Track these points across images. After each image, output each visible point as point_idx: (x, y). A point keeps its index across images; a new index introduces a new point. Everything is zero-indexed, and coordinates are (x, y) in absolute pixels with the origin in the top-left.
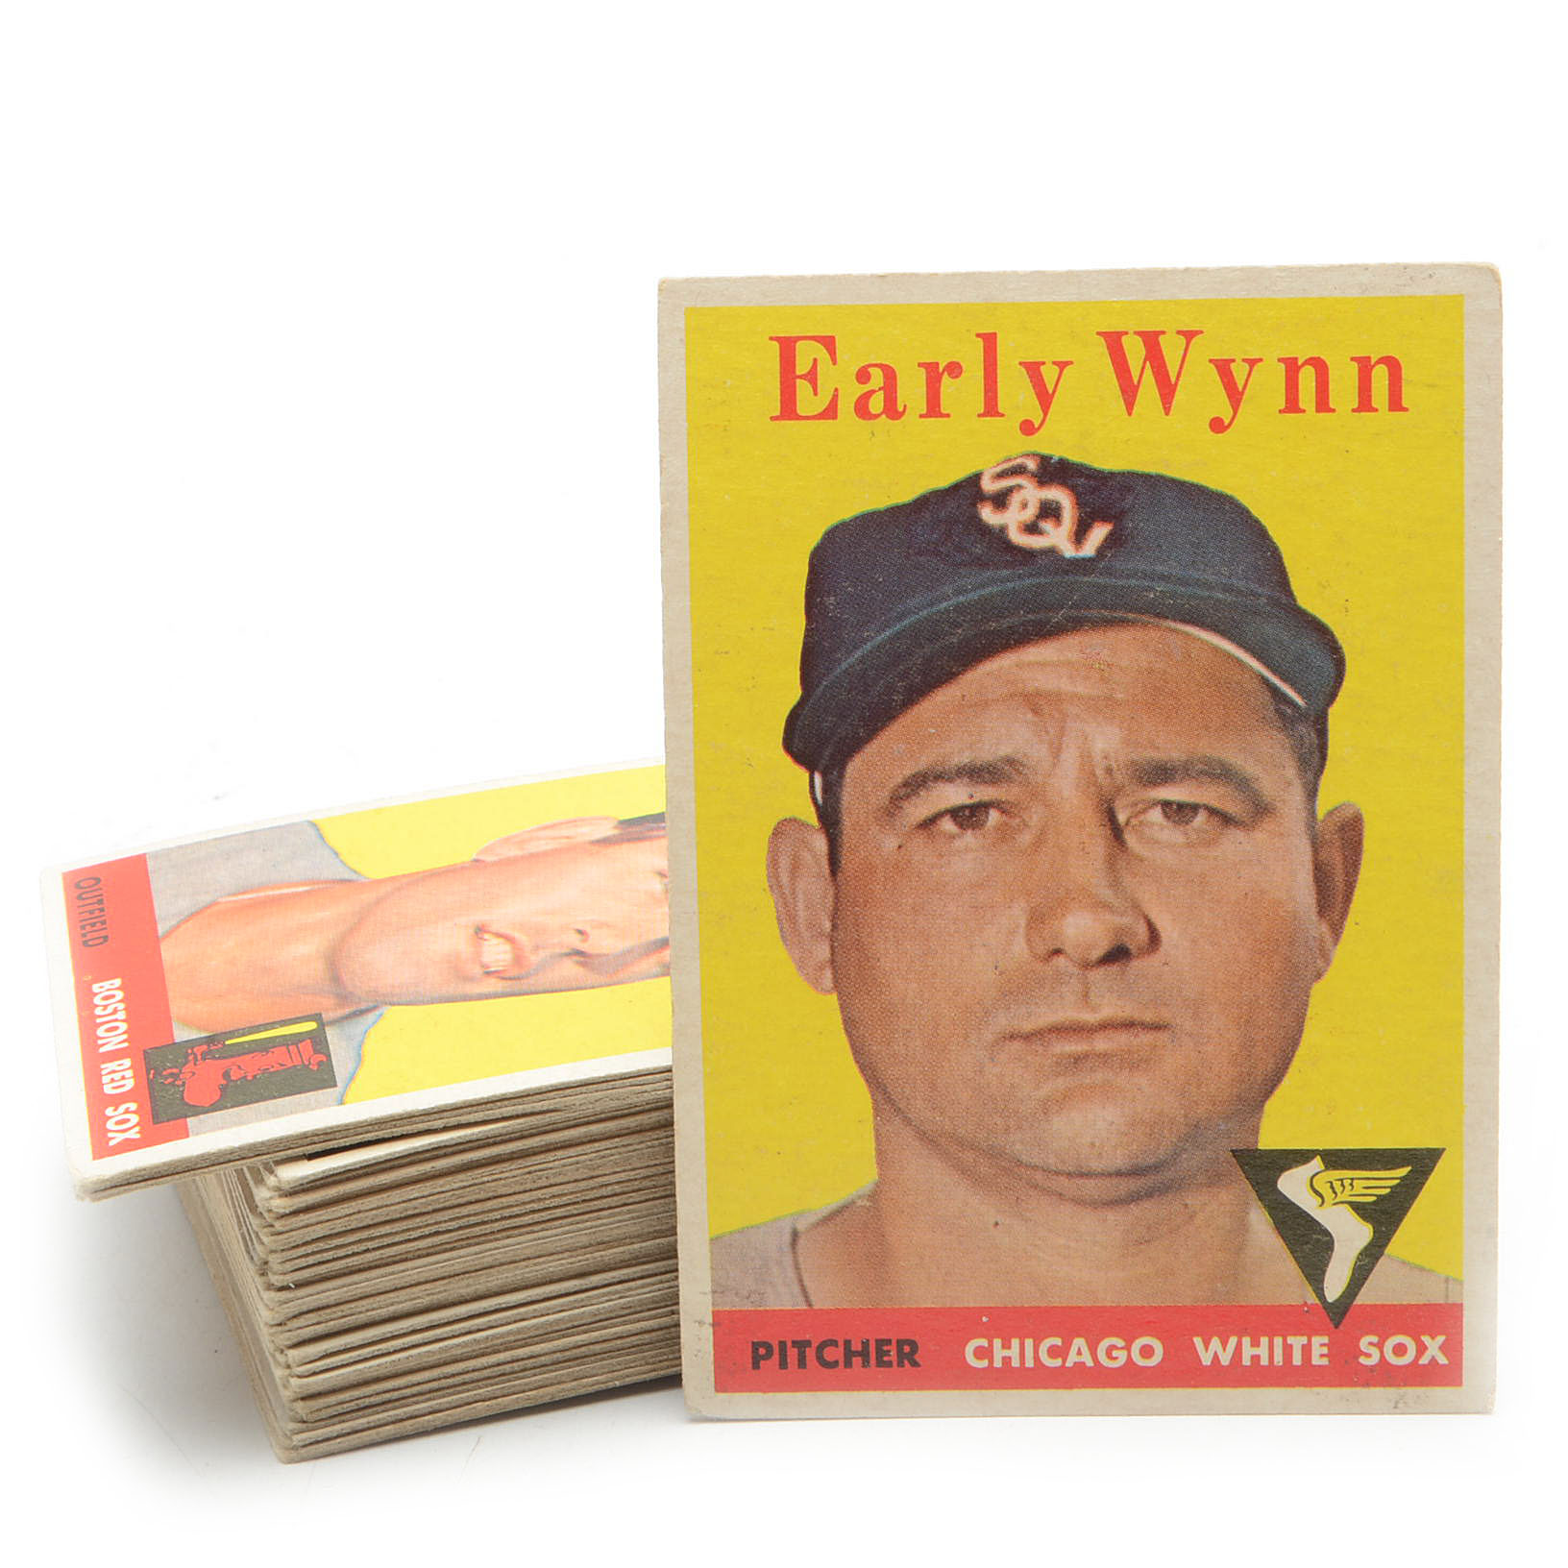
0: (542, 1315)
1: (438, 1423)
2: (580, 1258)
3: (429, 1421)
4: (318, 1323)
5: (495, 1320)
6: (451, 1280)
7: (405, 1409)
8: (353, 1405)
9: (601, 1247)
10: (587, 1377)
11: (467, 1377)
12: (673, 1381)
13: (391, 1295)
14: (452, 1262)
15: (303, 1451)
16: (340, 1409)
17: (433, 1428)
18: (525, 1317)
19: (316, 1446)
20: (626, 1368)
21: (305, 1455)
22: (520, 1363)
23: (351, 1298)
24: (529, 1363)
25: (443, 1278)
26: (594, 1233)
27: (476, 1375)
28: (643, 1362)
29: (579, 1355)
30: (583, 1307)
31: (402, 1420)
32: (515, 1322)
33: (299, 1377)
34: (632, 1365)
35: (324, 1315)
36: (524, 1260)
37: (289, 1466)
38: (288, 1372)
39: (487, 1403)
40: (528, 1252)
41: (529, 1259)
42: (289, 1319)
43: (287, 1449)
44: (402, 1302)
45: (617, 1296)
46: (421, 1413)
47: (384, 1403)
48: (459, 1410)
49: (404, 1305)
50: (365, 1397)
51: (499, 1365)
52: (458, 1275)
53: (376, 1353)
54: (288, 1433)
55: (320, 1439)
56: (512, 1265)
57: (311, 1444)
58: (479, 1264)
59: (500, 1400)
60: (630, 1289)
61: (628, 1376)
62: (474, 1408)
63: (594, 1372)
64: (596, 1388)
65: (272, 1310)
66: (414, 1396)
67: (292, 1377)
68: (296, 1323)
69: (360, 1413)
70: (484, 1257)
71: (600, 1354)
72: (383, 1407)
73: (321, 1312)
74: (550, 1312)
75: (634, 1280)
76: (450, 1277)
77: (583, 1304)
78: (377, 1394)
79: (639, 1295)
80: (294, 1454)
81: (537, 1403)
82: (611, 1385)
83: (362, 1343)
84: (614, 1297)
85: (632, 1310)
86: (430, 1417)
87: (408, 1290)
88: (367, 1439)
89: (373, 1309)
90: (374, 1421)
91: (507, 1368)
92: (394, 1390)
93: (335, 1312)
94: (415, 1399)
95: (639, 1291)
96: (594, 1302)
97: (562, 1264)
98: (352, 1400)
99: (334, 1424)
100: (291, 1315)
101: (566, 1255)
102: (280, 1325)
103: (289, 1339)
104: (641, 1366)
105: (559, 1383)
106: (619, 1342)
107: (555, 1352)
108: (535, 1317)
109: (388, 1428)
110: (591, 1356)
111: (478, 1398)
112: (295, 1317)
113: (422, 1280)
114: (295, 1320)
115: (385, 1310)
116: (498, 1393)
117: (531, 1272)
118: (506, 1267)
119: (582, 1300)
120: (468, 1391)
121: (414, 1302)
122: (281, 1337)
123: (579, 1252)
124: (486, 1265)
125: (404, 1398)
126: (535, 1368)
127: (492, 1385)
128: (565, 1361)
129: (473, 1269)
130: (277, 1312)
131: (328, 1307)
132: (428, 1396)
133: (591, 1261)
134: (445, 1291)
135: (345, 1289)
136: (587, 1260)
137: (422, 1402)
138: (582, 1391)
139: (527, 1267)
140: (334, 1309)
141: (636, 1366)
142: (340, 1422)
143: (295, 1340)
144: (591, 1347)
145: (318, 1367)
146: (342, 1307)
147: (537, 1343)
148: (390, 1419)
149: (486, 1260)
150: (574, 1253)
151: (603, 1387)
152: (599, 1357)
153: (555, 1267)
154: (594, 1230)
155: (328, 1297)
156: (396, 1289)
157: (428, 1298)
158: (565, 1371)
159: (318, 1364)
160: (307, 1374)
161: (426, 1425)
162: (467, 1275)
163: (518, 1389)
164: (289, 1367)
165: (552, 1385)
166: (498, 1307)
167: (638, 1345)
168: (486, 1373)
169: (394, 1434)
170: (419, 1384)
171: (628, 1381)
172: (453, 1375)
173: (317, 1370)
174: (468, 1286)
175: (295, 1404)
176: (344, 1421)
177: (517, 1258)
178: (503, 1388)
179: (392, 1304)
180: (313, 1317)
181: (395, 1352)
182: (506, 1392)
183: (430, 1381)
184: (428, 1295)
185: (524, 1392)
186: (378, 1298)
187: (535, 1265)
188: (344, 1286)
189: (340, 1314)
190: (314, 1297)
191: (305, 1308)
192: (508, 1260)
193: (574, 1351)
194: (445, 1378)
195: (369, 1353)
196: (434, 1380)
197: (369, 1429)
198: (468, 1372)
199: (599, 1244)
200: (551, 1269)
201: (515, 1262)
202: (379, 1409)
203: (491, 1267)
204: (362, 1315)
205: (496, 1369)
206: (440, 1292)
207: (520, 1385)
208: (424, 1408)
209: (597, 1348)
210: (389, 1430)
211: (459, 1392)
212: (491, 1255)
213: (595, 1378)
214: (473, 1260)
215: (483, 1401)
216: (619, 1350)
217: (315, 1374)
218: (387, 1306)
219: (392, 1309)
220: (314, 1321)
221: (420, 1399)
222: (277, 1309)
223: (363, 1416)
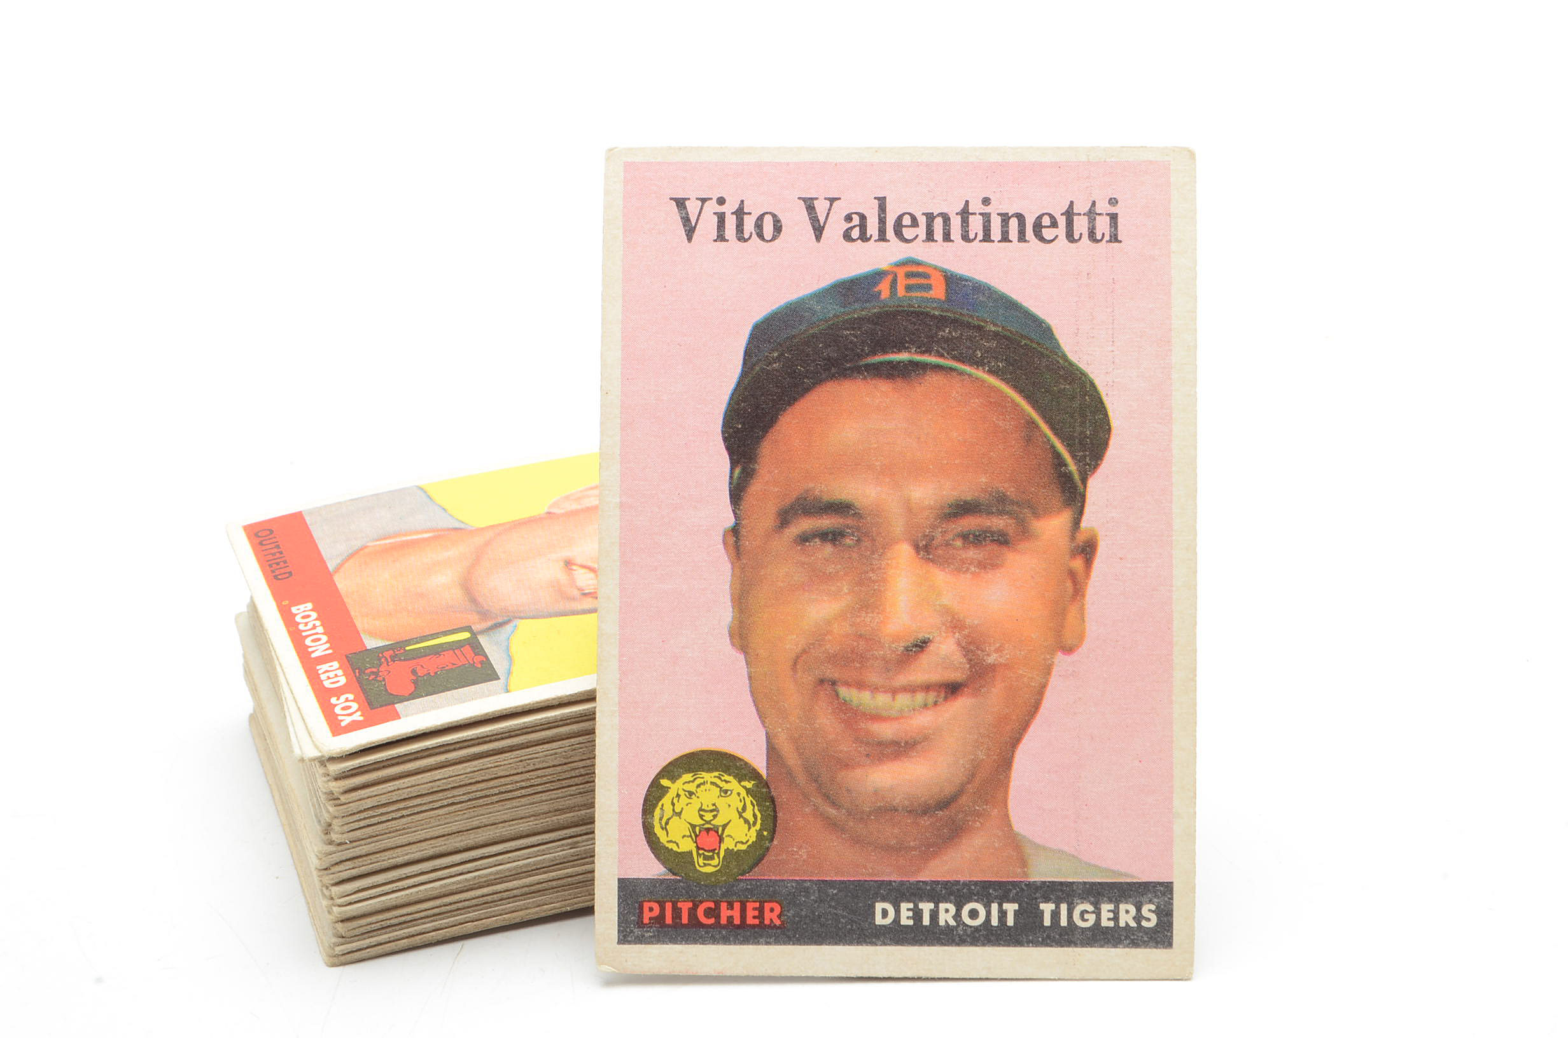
0: (514, 861)
1: (440, 938)
2: (542, 821)
3: (433, 937)
4: (353, 868)
5: (481, 865)
6: (449, 837)
7: (416, 928)
8: (378, 925)
9: (557, 813)
10: (547, 904)
11: (460, 905)
13: (406, 848)
14: (451, 825)
15: (342, 958)
16: (369, 928)
17: (436, 941)
18: (502, 862)
19: (352, 955)
20: (574, 898)
21: (344, 961)
22: (498, 895)
23: (378, 850)
24: (505, 895)
25: (444, 836)
26: (553, 803)
27: (467, 904)
28: (587, 893)
29: (541, 889)
30: (544, 855)
31: (413, 936)
32: (495, 866)
33: (339, 906)
34: (580, 895)
35: (357, 862)
36: (502, 822)
37: (333, 969)
38: (331, 902)
39: (475, 923)
40: (505, 817)
41: (506, 822)
42: (332, 865)
43: (330, 956)
44: (413, 853)
45: (569, 847)
46: (427, 930)
47: (400, 924)
48: (455, 928)
49: (415, 855)
50: (387, 919)
51: (483, 896)
52: (454, 833)
53: (395, 889)
54: (332, 945)
55: (354, 950)
56: (493, 827)
57: (349, 953)
58: (470, 825)
59: (484, 920)
60: (578, 842)
61: (576, 904)
62: (465, 927)
63: (552, 901)
64: (553, 912)
65: (321, 859)
66: (422, 918)
67: (335, 906)
68: (337, 868)
69: (384, 931)
70: (473, 821)
71: (556, 888)
72: (399, 927)
73: (356, 861)
74: (520, 859)
75: (580, 835)
76: (449, 835)
77: (544, 853)
78: (394, 917)
79: (584, 846)
80: (336, 960)
81: (511, 923)
82: (564, 910)
83: (384, 882)
84: (566, 848)
85: (579, 857)
86: (432, 934)
87: (418, 844)
88: (388, 949)
89: (393, 858)
90: (393, 937)
91: (489, 898)
92: (406, 915)
93: (366, 861)
94: (423, 921)
95: (584, 844)
96: (551, 851)
97: (529, 826)
98: (378, 922)
99: (365, 939)
101: (532, 819)
102: (326, 869)
103: (332, 879)
104: (585, 896)
105: (526, 909)
106: (569, 879)
107: (523, 887)
108: (509, 863)
109: (403, 941)
110: (550, 889)
111: (467, 920)
112: (337, 864)
114: (337, 866)
115: (401, 858)
116: (483, 916)
117: (507, 831)
118: (489, 827)
119: (544, 850)
121: (422, 852)
122: (327, 878)
123: (542, 816)
124: (474, 826)
125: (415, 920)
126: (509, 898)
127: (478, 910)
128: (531, 893)
129: (464, 829)
130: (324, 861)
131: (360, 857)
132: (432, 918)
133: (550, 823)
134: (445, 844)
135: (373, 844)
136: (547, 822)
137: (428, 923)
138: (543, 915)
139: (504, 827)
140: (365, 859)
141: (582, 896)
142: (369, 938)
143: (337, 880)
144: (550, 883)
145: (353, 899)
146: (371, 857)
147: (510, 881)
148: (402, 935)
149: (475, 823)
150: (538, 818)
151: (558, 911)
152: (555, 890)
153: (525, 827)
154: (552, 801)
155: (360, 850)
156: (410, 844)
157: (432, 850)
158: (531, 900)
159: (353, 897)
160: (345, 904)
161: (430, 939)
162: (461, 834)
163: (497, 913)
164: (332, 899)
165: (521, 910)
166: (482, 855)
167: (583, 882)
168: (474, 902)
169: (408, 946)
170: (426, 910)
171: (576, 907)
172: (451, 904)
173: (353, 902)
174: (461, 841)
175: (337, 924)
176: (372, 937)
177: (497, 821)
178: (487, 912)
179: (407, 855)
180: (349, 864)
181: (409, 888)
182: (488, 915)
183: (433, 908)
184: (432, 848)
185: (500, 915)
186: (396, 851)
187: (510, 826)
188: (372, 843)
189: (369, 862)
190: (351, 850)
192: (491, 822)
193: (538, 886)
194: (445, 906)
195: (390, 889)
197: (390, 942)
198: (461, 901)
199: (556, 811)
200: (521, 829)
201: (495, 824)
202: (397, 928)
203: (479, 828)
204: (385, 862)
205: (481, 899)
206: (440, 846)
207: (498, 910)
208: (429, 927)
209: (554, 883)
210: (405, 943)
211: (455, 916)
212: (478, 820)
213: (552, 905)
214: (465, 823)
215: (473, 921)
216: (569, 885)
217: (350, 904)
218: (403, 855)
219: (406, 858)
220: (351, 867)
221: (427, 920)
222: (324, 859)
223: (386, 933)
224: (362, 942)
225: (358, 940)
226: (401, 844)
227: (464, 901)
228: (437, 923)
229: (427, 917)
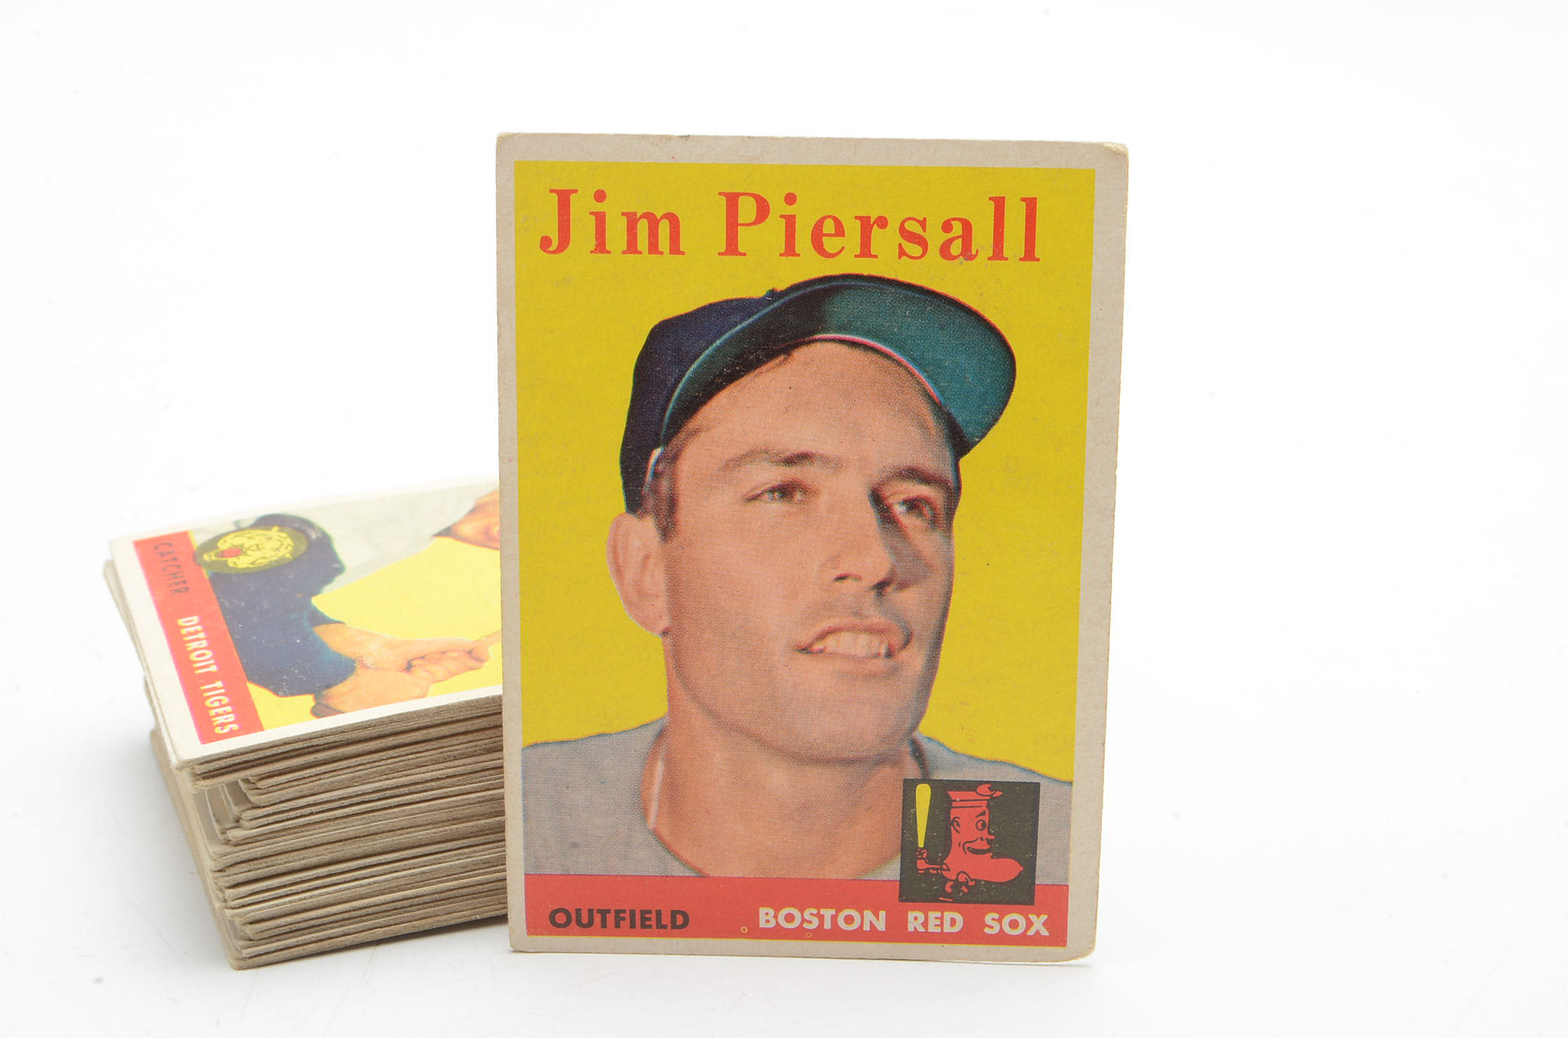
0: (410, 869)
1: (348, 943)
2: (441, 829)
3: (341, 942)
4: (249, 871)
5: (376, 871)
6: (346, 842)
7: (324, 933)
8: (286, 929)
9: (455, 822)
10: (456, 912)
11: (370, 910)
12: (502, 919)
13: (302, 852)
14: (347, 829)
15: (249, 961)
16: (277, 931)
17: (344, 946)
18: (398, 869)
19: (259, 958)
20: (484, 906)
21: (251, 964)
22: (408, 901)
23: (273, 853)
24: (415, 901)
25: (341, 841)
26: (452, 811)
27: (377, 909)
28: (497, 902)
29: (451, 896)
30: (440, 863)
31: (322, 940)
32: (391, 872)
33: (232, 908)
34: (489, 904)
35: (252, 865)
36: (399, 829)
37: (240, 971)
38: (224, 904)
39: (384, 929)
40: (403, 824)
41: (403, 829)
42: (227, 867)
43: (237, 959)
44: (310, 858)
45: (465, 856)
46: (335, 935)
47: (309, 928)
48: (364, 933)
49: (312, 859)
50: (296, 923)
51: (393, 902)
52: (351, 839)
53: (289, 893)
54: (239, 949)
55: (262, 953)
56: (391, 833)
57: (256, 956)
58: (367, 831)
59: (393, 927)
60: (475, 852)
61: (486, 912)
62: (374, 933)
63: (462, 908)
64: (463, 920)
65: (215, 860)
66: (331, 923)
67: (228, 908)
68: (236, 869)
69: (292, 935)
70: (370, 827)
71: (466, 895)
72: (308, 931)
73: (251, 863)
74: (427, 864)
75: (478, 845)
76: (346, 840)
77: (440, 861)
78: (306, 921)
79: (481, 856)
80: (243, 963)
81: (420, 930)
82: (473, 918)
83: (279, 885)
84: (462, 857)
85: (491, 864)
86: (342, 939)
87: (315, 849)
88: (296, 953)
89: (290, 862)
90: (301, 941)
91: (399, 904)
92: (317, 918)
93: (260, 863)
94: (331, 925)
95: (482, 853)
96: (447, 860)
97: (428, 834)
98: (286, 925)
99: (272, 942)
100: (229, 864)
101: (430, 826)
102: (220, 871)
103: (228, 882)
104: (496, 904)
105: (436, 916)
106: (480, 887)
107: (433, 894)
108: (405, 870)
109: (311, 945)
110: (460, 897)
111: (376, 925)
112: (232, 866)
113: (325, 842)
114: (231, 868)
115: (298, 863)
116: (392, 922)
117: (405, 838)
118: (386, 834)
119: (440, 858)
120: (370, 920)
121: (320, 857)
122: (222, 880)
123: (440, 825)
124: (371, 832)
125: (324, 924)
126: (419, 905)
127: (388, 916)
128: (440, 900)
129: (362, 835)
130: (219, 862)
131: (256, 859)
132: (340, 923)
133: (449, 832)
134: (342, 850)
135: (269, 846)
136: (446, 831)
137: (337, 927)
138: (453, 922)
139: (402, 834)
140: (260, 861)
141: (492, 905)
142: (277, 941)
143: (232, 883)
144: (460, 890)
145: (246, 901)
146: (266, 860)
147: (421, 887)
148: (313, 939)
149: (372, 829)
150: (436, 826)
151: (468, 919)
152: (466, 897)
153: (423, 835)
155: (256, 852)
156: (306, 848)
157: (330, 855)
158: (440, 908)
159: (246, 899)
160: (237, 906)
161: (339, 944)
162: (358, 839)
163: (407, 919)
164: (225, 901)
165: (431, 917)
166: (378, 862)
167: (494, 890)
168: (384, 907)
169: (315, 950)
170: (335, 914)
171: (486, 915)
172: (360, 909)
173: (245, 904)
174: (360, 847)
175: (244, 927)
176: (279, 940)
177: (395, 828)
178: (396, 918)
179: (303, 859)
180: (245, 867)
181: (303, 892)
182: (397, 921)
183: (342, 913)
184: (330, 853)
185: (410, 921)
186: (292, 854)
187: (408, 833)
188: (268, 845)
189: (264, 865)
190: (246, 852)
191: (239, 860)
192: (389, 829)
193: (448, 893)
194: (354, 910)
195: (283, 892)
196: (346, 912)
197: (298, 946)
198: (371, 906)
199: (454, 819)
200: (420, 837)
201: (393, 831)
202: (305, 932)
203: (376, 834)
204: (281, 866)
205: (391, 905)
206: (338, 851)
207: (408, 916)
208: (338, 932)
209: (465, 891)
210: (313, 947)
211: (364, 921)
212: (376, 825)
213: (463, 913)
214: (362, 828)
215: (381, 927)
216: (480, 893)
217: (243, 906)
218: (300, 860)
219: (303, 862)
220: (246, 869)
221: (335, 925)
222: (219, 860)
223: (294, 937)
224: (270, 945)
225: (266, 944)
226: (296, 848)
227: (374, 906)
228: (346, 928)
229: (336, 921)
